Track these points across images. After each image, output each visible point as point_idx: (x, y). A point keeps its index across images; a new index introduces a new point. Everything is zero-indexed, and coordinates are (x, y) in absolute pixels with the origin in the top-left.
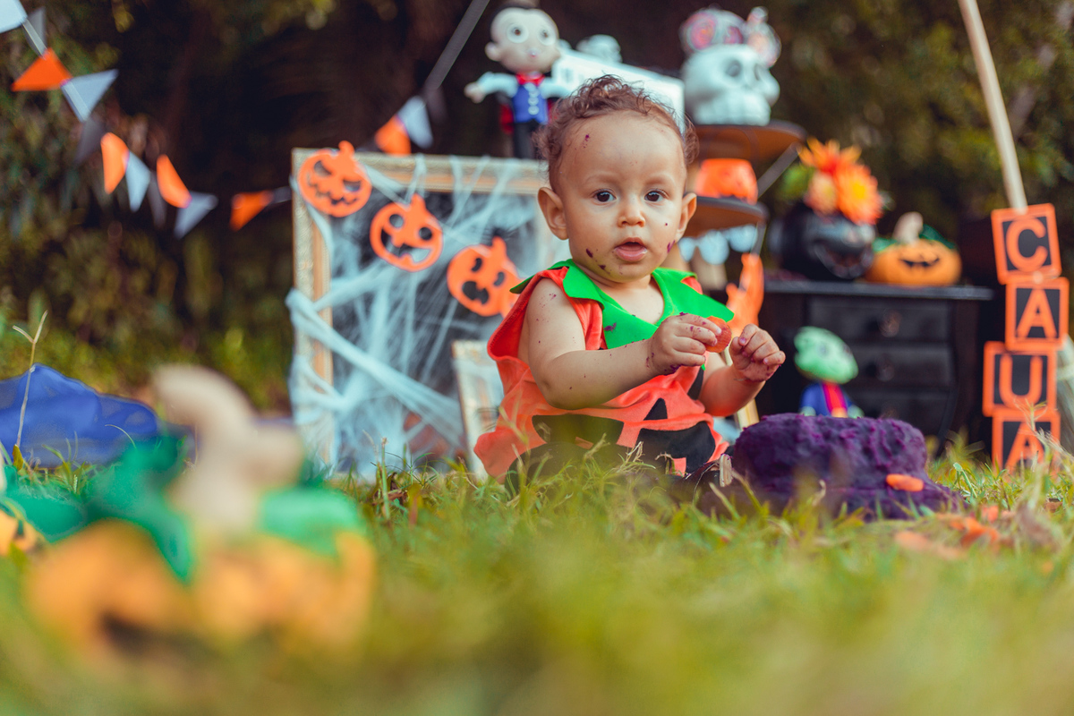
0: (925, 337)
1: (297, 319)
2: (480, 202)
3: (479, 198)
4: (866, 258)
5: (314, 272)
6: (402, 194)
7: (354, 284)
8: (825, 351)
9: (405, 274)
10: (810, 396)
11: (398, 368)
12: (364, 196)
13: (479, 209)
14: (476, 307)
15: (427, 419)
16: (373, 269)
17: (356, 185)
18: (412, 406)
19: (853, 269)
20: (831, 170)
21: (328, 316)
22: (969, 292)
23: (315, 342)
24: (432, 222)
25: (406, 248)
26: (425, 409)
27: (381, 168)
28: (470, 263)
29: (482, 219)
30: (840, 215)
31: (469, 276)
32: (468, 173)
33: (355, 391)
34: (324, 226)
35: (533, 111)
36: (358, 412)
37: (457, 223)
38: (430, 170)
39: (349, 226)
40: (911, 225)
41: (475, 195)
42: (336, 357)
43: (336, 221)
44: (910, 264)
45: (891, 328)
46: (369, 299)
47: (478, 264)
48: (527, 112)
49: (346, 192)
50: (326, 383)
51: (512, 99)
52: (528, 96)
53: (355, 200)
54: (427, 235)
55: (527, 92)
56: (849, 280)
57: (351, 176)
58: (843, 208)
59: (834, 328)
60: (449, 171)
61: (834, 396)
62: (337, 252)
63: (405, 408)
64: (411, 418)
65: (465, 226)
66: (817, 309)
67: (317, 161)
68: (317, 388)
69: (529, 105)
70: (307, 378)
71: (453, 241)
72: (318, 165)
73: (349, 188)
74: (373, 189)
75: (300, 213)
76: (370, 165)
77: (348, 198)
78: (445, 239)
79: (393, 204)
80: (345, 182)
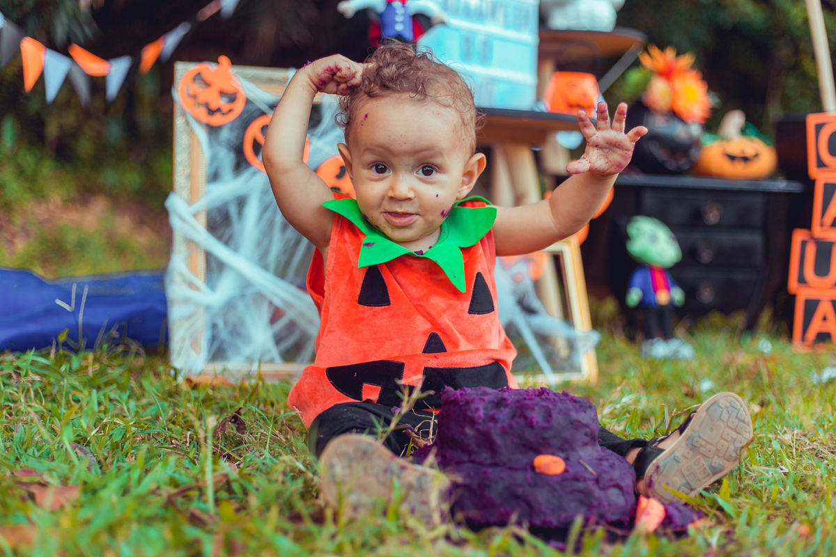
0: (742, 224)
1: (175, 221)
4: (693, 152)
5: (190, 177)
7: (228, 188)
8: (653, 238)
10: (638, 278)
11: (265, 267)
12: (239, 107)
15: (290, 315)
16: (246, 175)
17: (232, 98)
18: (277, 302)
19: (683, 162)
20: (667, 74)
21: (203, 218)
22: (781, 185)
23: (190, 242)
26: (289, 305)
27: (254, 80)
30: (674, 114)
31: (334, 183)
33: (226, 288)
34: (202, 134)
35: (399, 28)
36: (229, 305)
37: (325, 133)
39: (225, 134)
40: (735, 121)
42: (209, 256)
43: (213, 130)
44: (732, 158)
45: (713, 216)
46: (241, 202)
47: (341, 171)
48: (394, 28)
49: (223, 103)
50: (200, 282)
51: (381, 15)
52: (396, 14)
53: (230, 111)
55: (394, 9)
56: (679, 173)
57: (228, 89)
58: (676, 109)
59: (662, 217)
61: (659, 279)
62: (214, 158)
63: (271, 303)
64: (276, 315)
66: (649, 200)
67: (195, 73)
68: (191, 285)
69: (396, 22)
70: (182, 275)
71: (319, 150)
72: (198, 76)
73: (226, 99)
74: (247, 101)
75: (179, 122)
76: (246, 78)
77: (224, 110)
78: (311, 148)
79: (265, 115)
80: (222, 94)
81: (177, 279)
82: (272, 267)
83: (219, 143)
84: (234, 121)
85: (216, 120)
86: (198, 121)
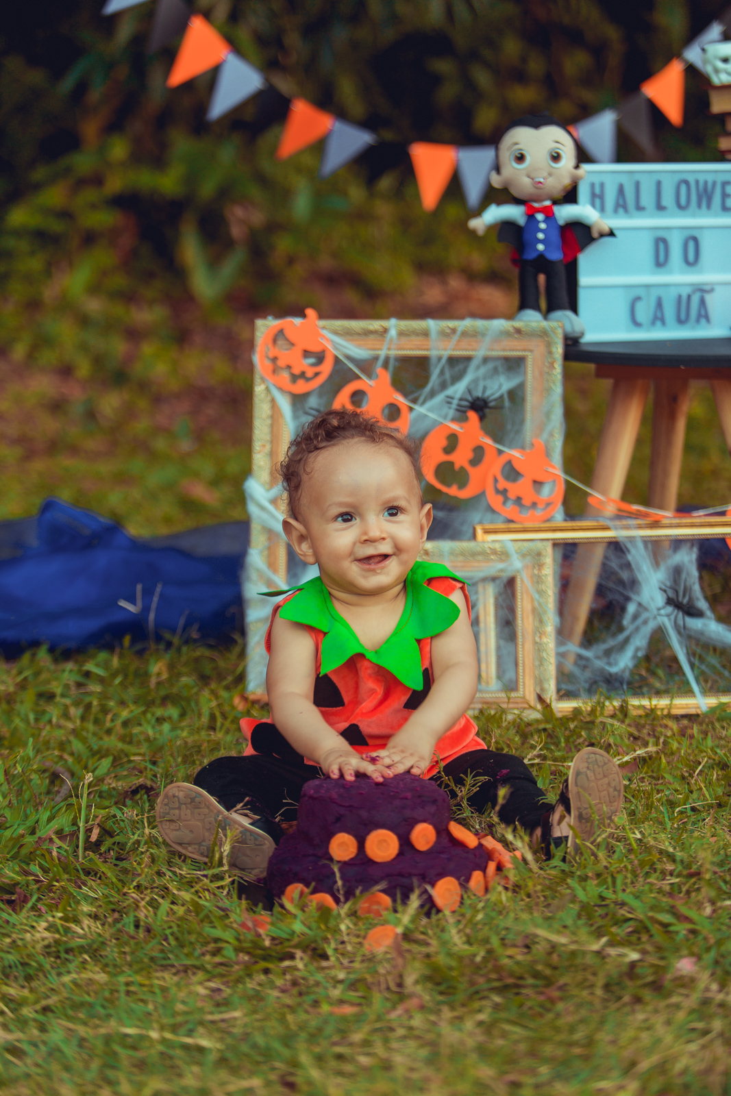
1: (252, 508)
2: (461, 366)
6: (367, 366)
12: (327, 368)
13: (456, 378)
14: (453, 491)
17: (320, 358)
23: (270, 533)
24: (400, 399)
27: (347, 334)
28: (444, 443)
29: (458, 389)
31: (443, 457)
32: (446, 335)
34: (285, 405)
35: (541, 247)
37: (432, 394)
38: (401, 334)
41: (452, 361)
43: (298, 399)
47: (452, 442)
48: (534, 248)
49: (307, 365)
53: (317, 374)
54: (394, 413)
55: (536, 225)
57: (315, 348)
60: (426, 334)
65: (440, 398)
67: (275, 331)
68: (269, 584)
70: (258, 570)
71: (423, 417)
72: (279, 335)
73: (312, 360)
74: (337, 360)
75: (259, 389)
76: (336, 333)
77: (309, 374)
78: (413, 415)
79: (358, 377)
80: (306, 354)
81: (254, 575)
84: (322, 386)
85: (301, 387)
86: (281, 389)
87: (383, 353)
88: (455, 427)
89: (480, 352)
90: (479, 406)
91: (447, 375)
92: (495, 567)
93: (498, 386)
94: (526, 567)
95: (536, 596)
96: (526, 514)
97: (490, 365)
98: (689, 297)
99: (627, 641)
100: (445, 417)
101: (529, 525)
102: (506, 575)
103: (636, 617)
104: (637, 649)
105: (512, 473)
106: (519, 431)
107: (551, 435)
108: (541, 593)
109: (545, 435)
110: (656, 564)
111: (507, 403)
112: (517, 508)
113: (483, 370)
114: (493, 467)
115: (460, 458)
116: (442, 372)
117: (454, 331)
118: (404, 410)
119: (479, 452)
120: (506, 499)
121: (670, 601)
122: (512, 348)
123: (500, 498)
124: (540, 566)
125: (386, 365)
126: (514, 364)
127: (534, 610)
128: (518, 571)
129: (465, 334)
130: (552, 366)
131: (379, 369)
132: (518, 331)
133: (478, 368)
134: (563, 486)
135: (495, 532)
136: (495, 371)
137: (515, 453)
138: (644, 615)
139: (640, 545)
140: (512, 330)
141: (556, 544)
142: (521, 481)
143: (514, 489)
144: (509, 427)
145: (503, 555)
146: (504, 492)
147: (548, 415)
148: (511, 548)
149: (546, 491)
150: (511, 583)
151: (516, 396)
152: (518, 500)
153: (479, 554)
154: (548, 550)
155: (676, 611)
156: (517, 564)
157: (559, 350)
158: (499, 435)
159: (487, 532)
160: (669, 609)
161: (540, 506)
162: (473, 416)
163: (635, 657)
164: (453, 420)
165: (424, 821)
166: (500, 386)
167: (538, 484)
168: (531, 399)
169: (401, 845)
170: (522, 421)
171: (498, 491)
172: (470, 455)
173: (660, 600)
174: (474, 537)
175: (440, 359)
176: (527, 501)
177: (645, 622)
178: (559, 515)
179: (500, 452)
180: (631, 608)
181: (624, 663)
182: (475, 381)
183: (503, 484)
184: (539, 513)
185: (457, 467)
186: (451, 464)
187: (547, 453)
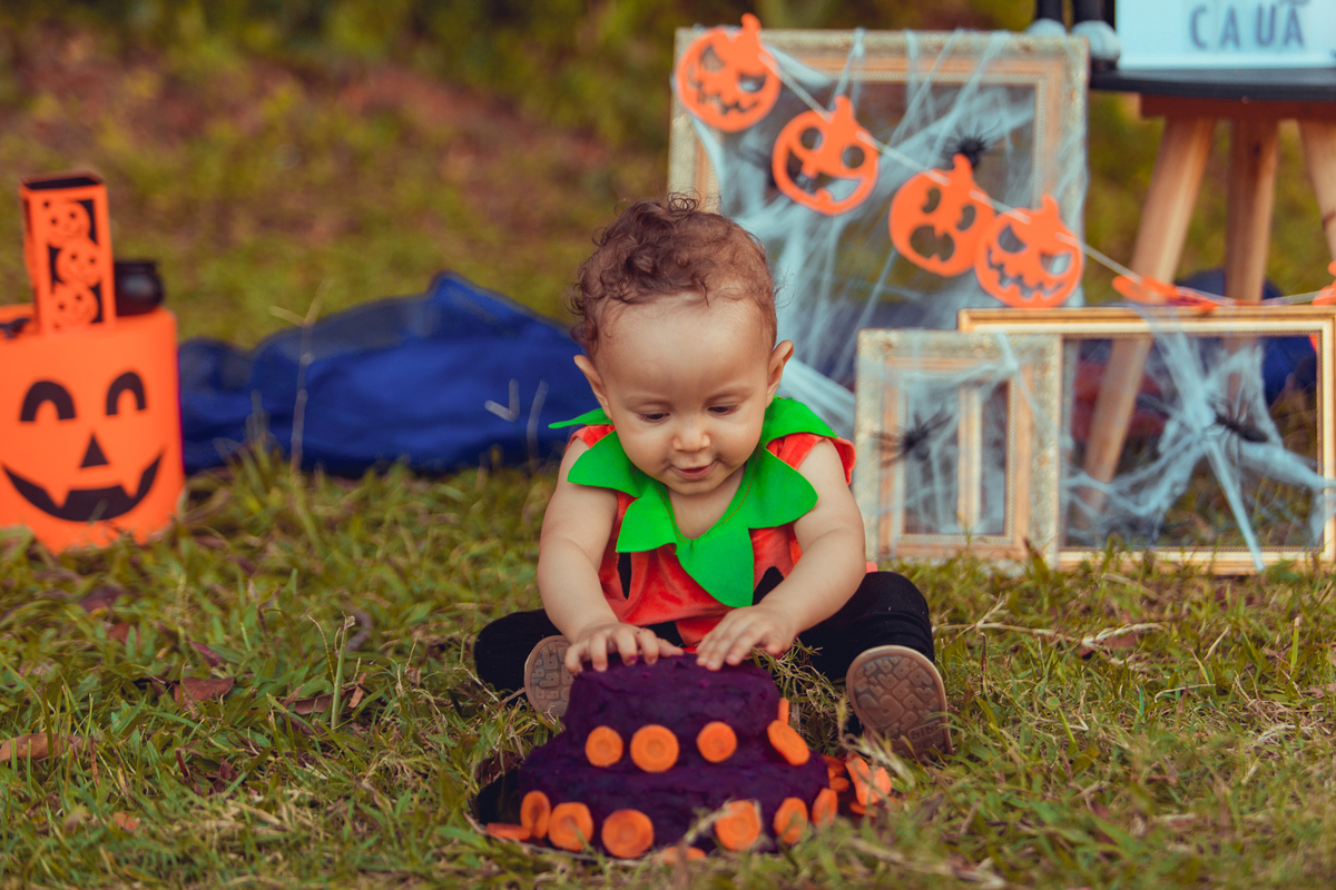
2: (946, 98)
3: (944, 93)
6: (823, 96)
7: (756, 225)
9: (822, 217)
11: (803, 357)
12: (769, 96)
13: (941, 113)
14: (933, 264)
16: (779, 205)
17: (760, 82)
24: (865, 139)
25: (822, 180)
27: (798, 51)
28: (922, 198)
29: (944, 128)
31: (921, 219)
32: (928, 53)
34: (713, 144)
37: (909, 133)
38: (870, 51)
39: (752, 141)
41: (939, 89)
43: (731, 139)
46: (775, 249)
47: (933, 200)
49: (743, 92)
53: (755, 105)
54: (856, 157)
57: (753, 69)
60: (902, 51)
62: (733, 179)
65: (918, 140)
67: (704, 46)
71: (896, 164)
72: (705, 53)
73: (749, 86)
74: (783, 87)
75: (679, 124)
76: (782, 48)
77: (745, 103)
78: (882, 162)
79: (807, 109)
80: (743, 77)
82: (813, 355)
83: (741, 156)
84: (762, 120)
85: (734, 121)
86: (708, 124)
87: (843, 78)
88: (938, 178)
89: (974, 78)
90: (971, 150)
91: (931, 108)
92: (981, 367)
93: (998, 125)
94: (1023, 368)
95: (1036, 408)
96: (1029, 298)
97: (988, 96)
98: (1273, 10)
99: (1162, 473)
100: (925, 164)
101: (1032, 312)
102: (995, 380)
103: (1176, 440)
104: (1175, 485)
105: (1012, 241)
106: (1023, 185)
107: (1067, 190)
108: (1043, 404)
109: (1059, 191)
110: (1206, 369)
111: (1008, 146)
112: (1018, 288)
113: (978, 102)
114: (986, 232)
115: (944, 220)
116: (923, 104)
117: (940, 47)
118: (870, 155)
119: (969, 213)
120: (1003, 278)
121: (1220, 420)
122: (1018, 73)
123: (995, 274)
124: (1044, 368)
125: (848, 93)
126: (1020, 94)
127: (1033, 428)
128: (1012, 374)
129: (955, 52)
130: (1071, 97)
131: (838, 98)
132: (1027, 49)
133: (971, 99)
134: (1082, 261)
135: (987, 319)
136: (995, 104)
137: (1017, 215)
138: (1187, 439)
139: (1182, 343)
140: (1017, 48)
141: (1067, 340)
142: (1024, 253)
143: (1014, 262)
144: (1011, 178)
145: (994, 351)
146: (1000, 267)
147: (1064, 163)
148: (1004, 343)
149: (1058, 267)
150: (1002, 390)
151: (1023, 137)
152: (1019, 279)
153: (961, 348)
154: (1056, 347)
155: (1228, 433)
156: (1011, 363)
157: (1081, 75)
158: (997, 189)
159: (974, 319)
160: (1220, 430)
161: (1049, 288)
162: (962, 163)
163: (1171, 494)
164: (937, 168)
165: (721, 720)
166: (1000, 123)
167: (1046, 257)
168: (1042, 143)
169: (682, 752)
170: (1029, 171)
171: (991, 266)
172: (958, 216)
173: (1207, 417)
174: (957, 327)
175: (920, 84)
176: (1030, 280)
177: (1188, 448)
178: (1075, 300)
179: (997, 213)
180: (1171, 429)
181: (1157, 501)
182: (968, 118)
183: (999, 254)
184: (1047, 296)
185: (939, 231)
186: (930, 229)
187: (1060, 214)
